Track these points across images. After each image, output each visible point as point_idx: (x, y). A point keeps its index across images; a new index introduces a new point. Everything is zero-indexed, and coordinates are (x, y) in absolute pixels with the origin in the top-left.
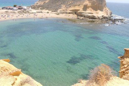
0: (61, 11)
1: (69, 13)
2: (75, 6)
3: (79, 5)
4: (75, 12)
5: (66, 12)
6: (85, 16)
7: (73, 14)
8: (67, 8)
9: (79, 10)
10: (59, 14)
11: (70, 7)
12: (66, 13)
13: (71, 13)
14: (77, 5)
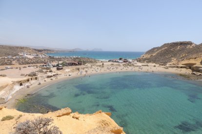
0: (171, 65)
1: (181, 67)
3: (195, 58)
4: (190, 66)
7: (187, 69)
8: (179, 61)
9: (195, 64)
10: (168, 68)
11: (183, 60)
12: (177, 67)
13: (184, 67)
14: (192, 58)
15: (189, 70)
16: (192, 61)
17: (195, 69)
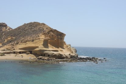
0: (5, 50)
1: (20, 53)
2: (25, 42)
3: (33, 41)
4: (30, 51)
5: (14, 51)
6: (49, 55)
7: (28, 54)
8: (13, 45)
10: (4, 55)
11: (17, 43)
12: (14, 53)
13: (23, 53)
14: (29, 41)
15: (30, 55)
16: (30, 44)
17: (38, 53)
